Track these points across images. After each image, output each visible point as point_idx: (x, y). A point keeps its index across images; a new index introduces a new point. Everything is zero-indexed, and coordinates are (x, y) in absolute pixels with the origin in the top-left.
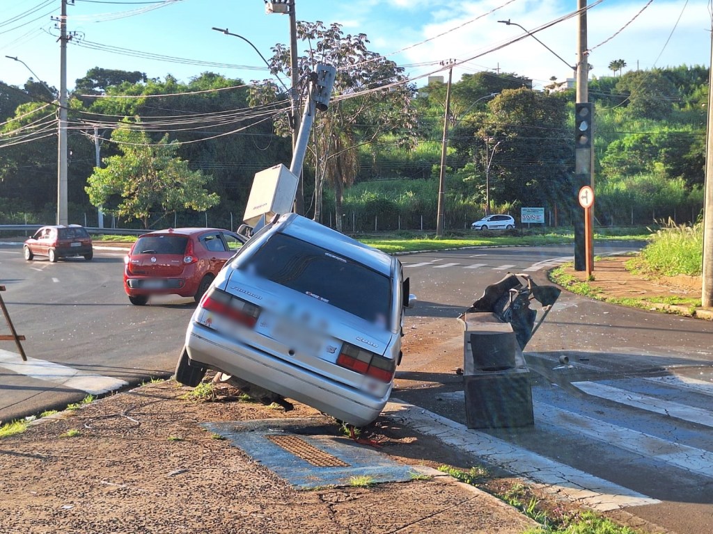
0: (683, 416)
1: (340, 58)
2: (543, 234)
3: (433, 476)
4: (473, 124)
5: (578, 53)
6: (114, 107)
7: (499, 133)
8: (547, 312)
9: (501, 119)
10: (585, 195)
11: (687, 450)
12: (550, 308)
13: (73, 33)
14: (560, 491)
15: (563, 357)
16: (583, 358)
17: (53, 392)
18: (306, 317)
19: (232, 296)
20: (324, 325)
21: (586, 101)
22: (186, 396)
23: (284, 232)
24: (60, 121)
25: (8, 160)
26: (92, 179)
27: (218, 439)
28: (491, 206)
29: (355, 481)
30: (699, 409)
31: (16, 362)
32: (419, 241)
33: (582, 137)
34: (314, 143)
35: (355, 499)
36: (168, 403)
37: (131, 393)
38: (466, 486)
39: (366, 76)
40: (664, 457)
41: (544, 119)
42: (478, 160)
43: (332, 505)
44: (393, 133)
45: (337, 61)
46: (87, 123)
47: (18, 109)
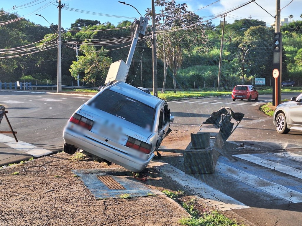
0: (281, 170)
1: (175, 14)
2: (265, 89)
3: (157, 194)
4: (237, 42)
5: (276, 11)
6: (84, 36)
7: (248, 46)
8: (238, 124)
9: (249, 40)
10: (275, 73)
11: (273, 185)
12: (239, 122)
13: (63, 5)
14: (209, 202)
15: (242, 143)
16: (252, 144)
17: (19, 156)
18: (113, 126)
19: (82, 116)
20: (120, 129)
21: (280, 32)
22: (72, 158)
23: (110, 89)
24: (58, 41)
25: (41, 58)
26: (72, 66)
27: (76, 177)
28: (245, 77)
29: (122, 196)
30: (289, 167)
31: (13, 143)
32: (210, 92)
33: (277, 48)
34: (164, 50)
35: (119, 204)
36: (64, 161)
37: (50, 157)
38: (169, 199)
39: (186, 21)
40: (262, 188)
41: (269, 39)
42: (239, 57)
43: (107, 206)
44: (198, 46)
45: (174, 15)
46: (69, 42)
47: (45, 36)
